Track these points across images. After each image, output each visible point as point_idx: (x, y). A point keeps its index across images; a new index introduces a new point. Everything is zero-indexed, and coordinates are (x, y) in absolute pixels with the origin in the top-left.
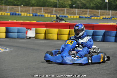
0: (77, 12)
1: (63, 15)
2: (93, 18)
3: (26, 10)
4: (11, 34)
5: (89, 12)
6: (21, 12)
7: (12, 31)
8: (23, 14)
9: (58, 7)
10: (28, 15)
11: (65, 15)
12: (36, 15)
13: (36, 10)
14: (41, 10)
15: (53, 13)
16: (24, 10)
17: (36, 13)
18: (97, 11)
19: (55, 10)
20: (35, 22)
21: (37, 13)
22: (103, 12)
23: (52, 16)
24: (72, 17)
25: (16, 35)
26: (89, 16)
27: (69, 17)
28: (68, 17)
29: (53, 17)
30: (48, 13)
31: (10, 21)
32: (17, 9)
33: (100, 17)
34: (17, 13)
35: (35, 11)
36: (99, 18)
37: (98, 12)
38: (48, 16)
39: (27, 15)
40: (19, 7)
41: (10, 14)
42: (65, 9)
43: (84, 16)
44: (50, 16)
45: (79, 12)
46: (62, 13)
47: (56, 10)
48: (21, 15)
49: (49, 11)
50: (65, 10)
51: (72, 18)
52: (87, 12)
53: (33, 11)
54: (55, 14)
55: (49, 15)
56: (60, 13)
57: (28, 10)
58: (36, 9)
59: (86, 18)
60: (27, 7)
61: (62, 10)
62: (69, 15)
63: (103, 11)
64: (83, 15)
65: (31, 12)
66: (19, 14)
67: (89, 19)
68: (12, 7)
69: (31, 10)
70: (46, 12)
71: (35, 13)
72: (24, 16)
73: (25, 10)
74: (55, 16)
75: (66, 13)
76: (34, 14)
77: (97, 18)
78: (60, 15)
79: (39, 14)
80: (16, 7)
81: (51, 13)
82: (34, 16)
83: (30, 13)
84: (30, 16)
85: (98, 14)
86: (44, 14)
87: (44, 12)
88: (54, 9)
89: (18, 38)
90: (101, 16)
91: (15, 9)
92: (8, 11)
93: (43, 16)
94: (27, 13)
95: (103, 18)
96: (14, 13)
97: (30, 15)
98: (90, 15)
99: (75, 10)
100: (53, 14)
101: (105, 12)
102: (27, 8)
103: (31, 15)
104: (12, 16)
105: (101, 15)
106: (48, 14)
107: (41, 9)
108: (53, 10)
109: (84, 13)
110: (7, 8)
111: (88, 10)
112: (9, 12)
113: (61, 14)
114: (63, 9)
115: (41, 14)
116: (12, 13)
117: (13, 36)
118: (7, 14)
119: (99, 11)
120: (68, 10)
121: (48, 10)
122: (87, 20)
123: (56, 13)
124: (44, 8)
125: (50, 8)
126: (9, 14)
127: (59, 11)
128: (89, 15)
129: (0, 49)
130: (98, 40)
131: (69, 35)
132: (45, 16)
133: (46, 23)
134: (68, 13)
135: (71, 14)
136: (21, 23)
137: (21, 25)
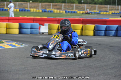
0: (86, 7)
1: (72, 11)
2: (102, 13)
5: (98, 7)
6: (30, 8)
8: (32, 10)
9: (68, 3)
10: (38, 10)
11: (74, 11)
12: (45, 11)
13: (45, 6)
14: (50, 6)
15: (62, 8)
17: (46, 9)
20: (46, 17)
22: (112, 8)
23: (61, 11)
24: (81, 12)
25: (29, 31)
26: (98, 12)
27: (79, 12)
28: (77, 12)
29: (63, 13)
30: (57, 9)
31: (20, 17)
33: (109, 12)
34: (27, 9)
36: (108, 13)
37: (107, 7)
38: (57, 11)
39: (36, 11)
40: (29, 3)
41: (20, 10)
43: (93, 11)
44: (60, 12)
45: (88, 7)
46: (71, 8)
48: (30, 11)
52: (96, 7)
53: (42, 7)
54: (64, 10)
55: (58, 11)
56: (69, 9)
57: (37, 6)
59: (95, 13)
60: (36, 3)
61: (71, 6)
62: (78, 10)
63: (112, 6)
65: (40, 8)
66: (28, 10)
67: (98, 14)
68: (22, 3)
69: (40, 6)
70: (55, 8)
71: (44, 9)
72: (33, 12)
73: (34, 6)
74: (64, 12)
75: (75, 9)
76: (44, 10)
77: (106, 13)
78: (69, 11)
79: (48, 10)
81: (60, 9)
82: (43, 12)
84: (39, 12)
85: (107, 9)
86: (53, 10)
87: (53, 8)
89: (31, 34)
91: (24, 5)
93: (53, 12)
94: (36, 9)
95: (112, 13)
96: (24, 9)
97: (39, 11)
101: (114, 8)
103: (41, 11)
105: (110, 10)
106: (57, 10)
108: (62, 6)
109: (93, 8)
110: (17, 4)
112: (18, 8)
114: (72, 4)
115: (51, 10)
116: (21, 9)
117: (26, 32)
118: (16, 10)
120: (77, 5)
121: (56, 6)
122: (96, 15)
123: (66, 9)
124: (53, 4)
126: (18, 10)
127: (68, 7)
128: (98, 10)
129: (16, 45)
130: (111, 35)
131: (82, 30)
132: (54, 11)
133: (59, 19)
134: (77, 8)
135: (80, 9)
136: (34, 19)
137: (33, 21)
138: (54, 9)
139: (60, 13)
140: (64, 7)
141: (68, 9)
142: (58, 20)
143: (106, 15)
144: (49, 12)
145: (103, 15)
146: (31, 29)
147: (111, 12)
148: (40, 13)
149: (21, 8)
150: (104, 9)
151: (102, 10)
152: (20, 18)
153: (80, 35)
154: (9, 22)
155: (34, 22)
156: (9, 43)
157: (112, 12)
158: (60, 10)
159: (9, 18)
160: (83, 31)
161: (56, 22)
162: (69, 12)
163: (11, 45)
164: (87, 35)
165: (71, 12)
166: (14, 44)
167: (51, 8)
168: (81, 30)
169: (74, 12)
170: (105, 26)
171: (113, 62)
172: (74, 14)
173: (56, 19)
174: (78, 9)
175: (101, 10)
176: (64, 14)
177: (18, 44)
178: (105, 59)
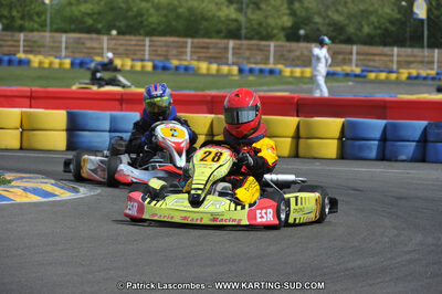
1: (262, 66)
2: (372, 76)
3: (129, 48)
4: (87, 137)
5: (358, 54)
7: (92, 124)
9: (247, 38)
10: (138, 65)
11: (271, 66)
12: (165, 68)
13: (164, 49)
14: (183, 50)
15: (227, 58)
16: (124, 47)
17: (166, 58)
18: (386, 50)
19: (234, 48)
21: (168, 60)
22: (407, 56)
23: (225, 69)
24: (298, 71)
26: (358, 71)
27: (287, 71)
28: (280, 72)
29: (229, 74)
30: (211, 60)
31: (74, 88)
32: (95, 45)
33: (397, 72)
35: (161, 50)
36: (393, 76)
37: (392, 56)
38: (208, 69)
39: (132, 67)
40: (105, 38)
41: (72, 64)
42: (272, 44)
43: (338, 69)
44: (218, 70)
46: (259, 58)
47: (239, 49)
49: (211, 50)
50: (272, 49)
51: (296, 78)
52: (351, 53)
53: (156, 51)
54: (233, 64)
55: (214, 67)
56: (252, 60)
57: (137, 48)
58: (167, 45)
59: (347, 75)
60: (133, 39)
61: (260, 50)
62: (286, 66)
63: (409, 50)
64: (338, 66)
65: (147, 57)
67: (357, 79)
68: (80, 38)
69: (147, 48)
70: (201, 55)
71: (162, 58)
73: (127, 50)
74: (235, 69)
75: (275, 59)
76: (160, 64)
77: (387, 78)
78: (253, 66)
79: (175, 62)
80: (91, 39)
81: (219, 59)
82: (160, 71)
83: (142, 60)
84: (143, 72)
85: (392, 61)
86: (194, 64)
87: (195, 57)
88: (231, 43)
90: (401, 70)
91: (89, 44)
92: (63, 54)
93: (193, 69)
94: (133, 60)
95: (410, 78)
97: (143, 67)
98: (363, 65)
99: (307, 48)
100: (227, 64)
101: (415, 56)
102: (133, 43)
103: (149, 66)
104: (78, 70)
105: (400, 64)
106: (210, 63)
107: (184, 46)
108: (226, 48)
109: (341, 57)
110: (61, 42)
111: (355, 48)
112: (66, 57)
113: (256, 63)
114: (263, 43)
115: (185, 63)
116: (77, 61)
117: (95, 144)
118: (61, 64)
119: (396, 49)
120: (282, 46)
121: (207, 48)
122: (351, 83)
123: (241, 60)
124: (196, 40)
125: (214, 41)
126: (67, 63)
127: (247, 53)
128: (357, 66)
129: (57, 190)
130: (403, 157)
131: (297, 137)
132: (198, 68)
133: (213, 97)
134: (281, 58)
135: (293, 63)
136: (122, 94)
137: (121, 104)
138: (199, 59)
139: (219, 75)
140: (234, 54)
141: (248, 58)
142: (209, 98)
143: (387, 82)
144: (182, 71)
145: (377, 82)
146: (110, 131)
147: (404, 74)
148: (148, 73)
149: (79, 57)
150: (378, 61)
151: (371, 64)
152: (73, 92)
153: (289, 157)
154: (31, 107)
155: (124, 106)
156: (29, 185)
157: (409, 74)
158: (219, 64)
159: (31, 92)
160: (301, 141)
161: (205, 108)
162: (251, 71)
163: (35, 191)
164: (316, 156)
165: (261, 71)
166: (48, 186)
167: (188, 58)
168: (293, 138)
169: (272, 72)
170: (382, 122)
171: (408, 257)
172: (270, 78)
173: (204, 96)
174: (286, 60)
175: (367, 66)
176: (236, 78)
177: (62, 188)
178: (377, 243)
